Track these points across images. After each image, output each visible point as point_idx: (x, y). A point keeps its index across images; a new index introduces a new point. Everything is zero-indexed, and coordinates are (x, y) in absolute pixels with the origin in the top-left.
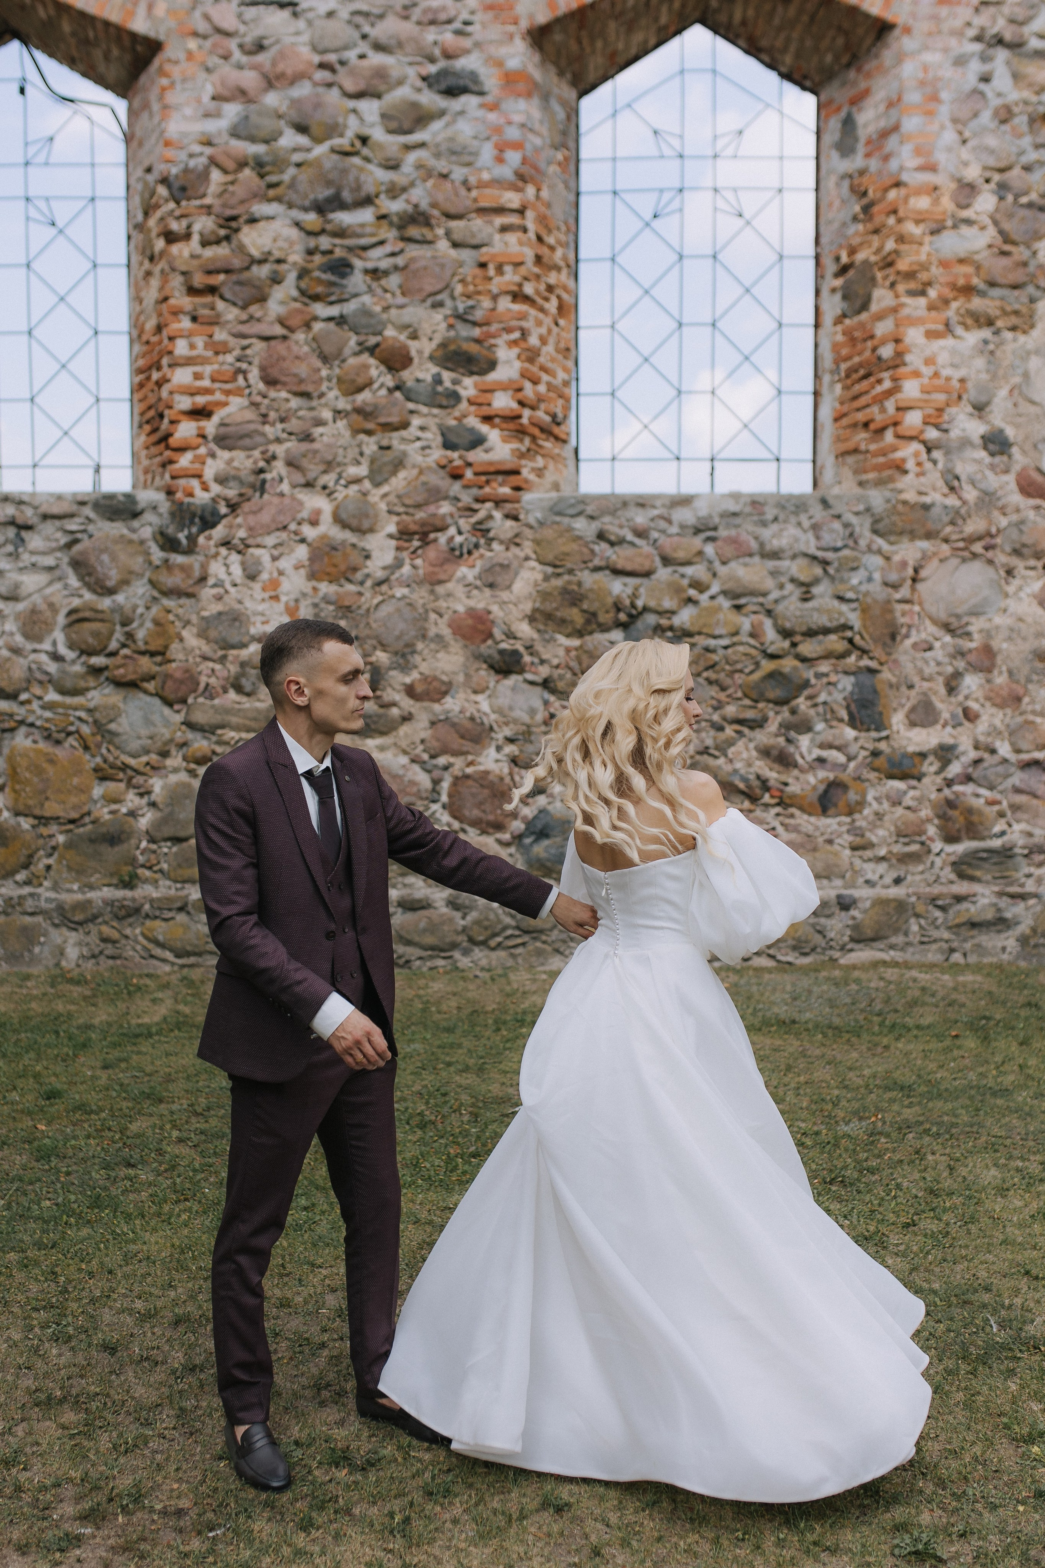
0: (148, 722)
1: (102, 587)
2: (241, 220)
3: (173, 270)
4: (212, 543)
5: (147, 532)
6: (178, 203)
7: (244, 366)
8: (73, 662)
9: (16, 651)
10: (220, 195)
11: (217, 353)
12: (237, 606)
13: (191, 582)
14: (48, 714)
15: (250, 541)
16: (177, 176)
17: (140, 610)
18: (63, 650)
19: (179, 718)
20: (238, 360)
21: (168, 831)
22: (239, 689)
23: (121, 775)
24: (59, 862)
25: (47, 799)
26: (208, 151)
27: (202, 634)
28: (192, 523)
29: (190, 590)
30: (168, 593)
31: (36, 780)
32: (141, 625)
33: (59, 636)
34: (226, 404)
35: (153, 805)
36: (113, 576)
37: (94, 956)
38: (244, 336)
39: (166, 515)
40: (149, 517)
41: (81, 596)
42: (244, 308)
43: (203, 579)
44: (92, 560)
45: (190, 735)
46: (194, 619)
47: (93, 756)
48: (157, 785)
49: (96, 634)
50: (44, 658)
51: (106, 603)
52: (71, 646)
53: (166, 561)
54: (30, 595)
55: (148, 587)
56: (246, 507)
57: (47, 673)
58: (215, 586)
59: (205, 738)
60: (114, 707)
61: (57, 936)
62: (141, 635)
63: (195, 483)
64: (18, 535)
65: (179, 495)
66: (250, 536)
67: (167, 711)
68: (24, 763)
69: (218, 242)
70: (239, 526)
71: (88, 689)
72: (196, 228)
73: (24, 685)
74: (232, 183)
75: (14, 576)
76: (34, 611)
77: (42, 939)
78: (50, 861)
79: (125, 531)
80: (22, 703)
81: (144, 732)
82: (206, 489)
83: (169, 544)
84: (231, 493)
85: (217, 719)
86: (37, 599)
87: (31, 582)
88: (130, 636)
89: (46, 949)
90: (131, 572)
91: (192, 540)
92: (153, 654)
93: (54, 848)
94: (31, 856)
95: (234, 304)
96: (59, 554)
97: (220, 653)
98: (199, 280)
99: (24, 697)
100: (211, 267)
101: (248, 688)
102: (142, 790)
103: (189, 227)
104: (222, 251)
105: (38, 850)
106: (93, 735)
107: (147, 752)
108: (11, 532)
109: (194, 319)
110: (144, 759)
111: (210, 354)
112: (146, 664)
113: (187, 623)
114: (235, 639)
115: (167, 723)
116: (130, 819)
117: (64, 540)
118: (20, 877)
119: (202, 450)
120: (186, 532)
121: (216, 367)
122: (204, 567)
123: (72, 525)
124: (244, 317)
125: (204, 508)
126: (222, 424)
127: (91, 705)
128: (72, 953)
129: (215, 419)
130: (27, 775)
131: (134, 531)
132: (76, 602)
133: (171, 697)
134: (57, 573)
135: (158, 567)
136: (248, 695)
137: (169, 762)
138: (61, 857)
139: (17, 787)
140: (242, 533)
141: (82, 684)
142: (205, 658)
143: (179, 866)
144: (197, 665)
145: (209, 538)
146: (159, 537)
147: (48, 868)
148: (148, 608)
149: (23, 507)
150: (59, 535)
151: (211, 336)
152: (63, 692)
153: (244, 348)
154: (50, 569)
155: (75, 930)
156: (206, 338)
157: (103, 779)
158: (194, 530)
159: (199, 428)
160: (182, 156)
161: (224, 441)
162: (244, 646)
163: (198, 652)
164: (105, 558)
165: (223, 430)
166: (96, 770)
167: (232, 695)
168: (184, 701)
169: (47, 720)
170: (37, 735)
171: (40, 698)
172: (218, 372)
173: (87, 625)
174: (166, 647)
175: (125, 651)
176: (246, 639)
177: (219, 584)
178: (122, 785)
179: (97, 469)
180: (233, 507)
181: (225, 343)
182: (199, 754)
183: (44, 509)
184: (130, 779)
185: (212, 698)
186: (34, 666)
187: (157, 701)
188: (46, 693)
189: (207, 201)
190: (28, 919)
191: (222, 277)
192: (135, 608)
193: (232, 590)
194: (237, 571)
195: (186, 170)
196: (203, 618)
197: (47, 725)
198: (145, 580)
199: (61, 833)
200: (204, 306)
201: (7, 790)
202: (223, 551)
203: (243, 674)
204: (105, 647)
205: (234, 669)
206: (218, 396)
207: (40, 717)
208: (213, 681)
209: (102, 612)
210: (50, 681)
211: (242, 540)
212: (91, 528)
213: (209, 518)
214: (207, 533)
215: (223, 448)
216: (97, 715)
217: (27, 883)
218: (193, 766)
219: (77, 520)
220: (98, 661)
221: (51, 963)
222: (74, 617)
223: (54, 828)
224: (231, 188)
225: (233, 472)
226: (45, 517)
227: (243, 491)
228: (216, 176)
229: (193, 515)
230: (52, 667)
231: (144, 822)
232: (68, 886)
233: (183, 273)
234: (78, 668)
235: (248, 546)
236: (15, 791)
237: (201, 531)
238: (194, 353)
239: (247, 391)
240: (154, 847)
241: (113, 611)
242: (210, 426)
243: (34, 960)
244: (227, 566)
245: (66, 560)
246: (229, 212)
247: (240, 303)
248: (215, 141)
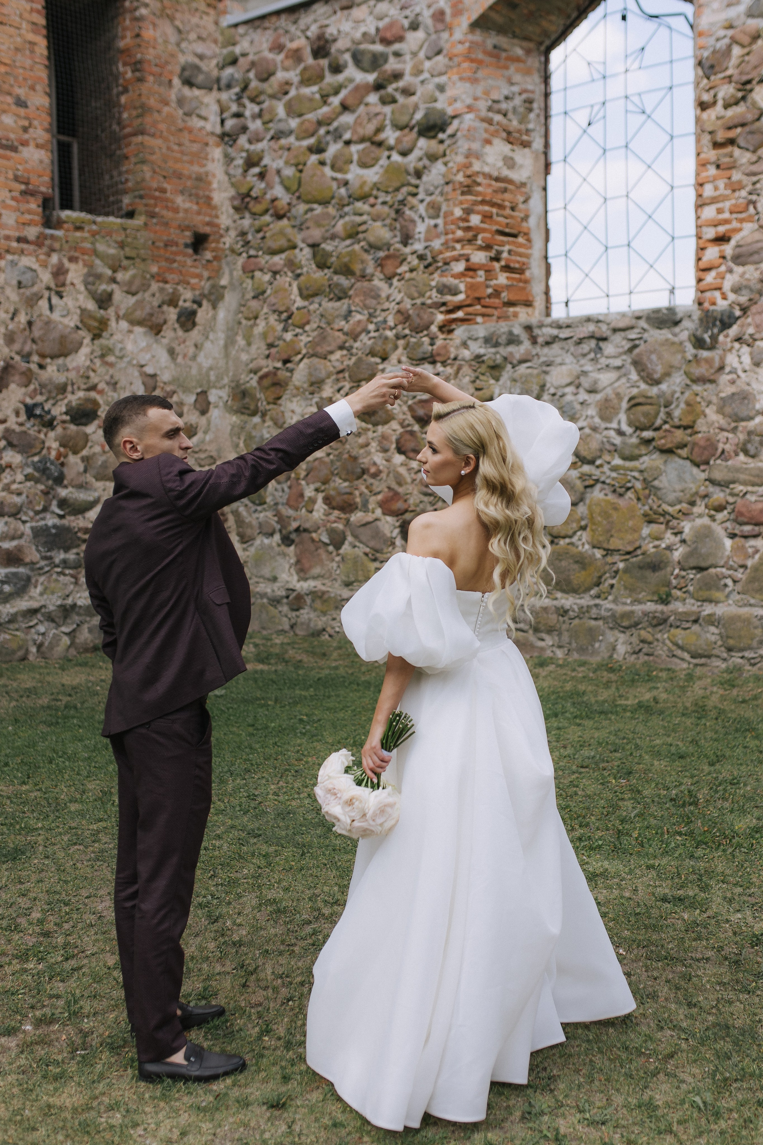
0: (681, 479)
1: (651, 379)
2: (754, 82)
3: (703, 131)
4: (729, 340)
5: (684, 336)
6: (708, 78)
7: (754, 197)
8: (631, 436)
9: (594, 429)
10: (738, 66)
11: (734, 191)
12: (747, 388)
13: (712, 371)
14: (614, 475)
15: (756, 336)
16: (707, 58)
17: (677, 395)
18: (625, 427)
19: (703, 476)
20: (750, 193)
21: (693, 562)
22: (746, 453)
23: (662, 519)
24: (619, 582)
25: (612, 536)
26: (730, 33)
27: (720, 411)
28: (714, 325)
29: (712, 377)
30: (696, 381)
31: (605, 522)
32: (677, 406)
33: (623, 417)
34: (740, 230)
35: (683, 541)
36: (659, 370)
37: (634, 653)
38: (754, 174)
39: (697, 322)
40: (686, 323)
41: (638, 387)
42: (754, 151)
43: (721, 368)
44: (645, 359)
45: (711, 489)
46: (714, 399)
47: (644, 505)
48: (687, 527)
49: (646, 415)
50: (612, 433)
51: (654, 391)
52: (630, 424)
53: (696, 356)
54: (604, 388)
55: (684, 377)
56: (754, 309)
57: (614, 445)
58: (730, 372)
59: (723, 491)
60: (657, 468)
61: (611, 636)
62: (677, 413)
63: (717, 294)
64: (597, 345)
65: (706, 305)
66: (757, 332)
67: (695, 470)
68: (597, 510)
69: (736, 103)
70: (749, 325)
71: (641, 456)
72: (721, 95)
73: (598, 454)
74: (748, 54)
75: (595, 375)
76: (607, 400)
77: (601, 638)
78: (614, 581)
79: (670, 336)
80: (598, 467)
81: (678, 487)
82: (725, 298)
83: (699, 343)
84: (743, 299)
85: (729, 476)
86: (609, 391)
87: (605, 378)
88: (669, 414)
89: (603, 644)
90: (671, 367)
91: (714, 338)
92: (686, 428)
93: (616, 572)
94: (600, 577)
95: (747, 150)
96: (624, 357)
97: (733, 425)
98: (721, 136)
99: (598, 462)
100: (731, 124)
101: (752, 451)
102: (676, 531)
103: (715, 96)
104: (740, 109)
105: (605, 573)
106: (644, 489)
107: (680, 502)
108: (593, 343)
109: (718, 167)
110: (678, 507)
111: (729, 192)
112: (680, 435)
113: (709, 403)
114: (744, 413)
115: (694, 480)
116: (668, 552)
117: (627, 345)
118: (593, 592)
119: (723, 268)
120: (710, 333)
121: (733, 202)
122: (722, 359)
123: (632, 335)
124: (754, 158)
125: (722, 313)
126: (738, 246)
127: (643, 467)
128: (622, 649)
129: (733, 242)
130: (599, 519)
131: (675, 335)
132: (635, 391)
133: (698, 460)
134: (623, 370)
135: (690, 361)
136: (753, 457)
137: (696, 510)
138: (621, 579)
139: (594, 527)
140: (751, 330)
141: (637, 452)
142: (722, 429)
143: (700, 589)
144: (717, 434)
145: (726, 336)
146: (693, 339)
147: (612, 586)
148: (682, 393)
149: (600, 324)
150: (624, 343)
151: (729, 178)
152: (625, 458)
153: (754, 184)
154: (619, 368)
155: (623, 632)
156: (726, 181)
157: (650, 522)
158: (716, 331)
159: (720, 251)
160: (711, 41)
161: (739, 259)
162: (752, 418)
163: (717, 425)
164: (654, 357)
165: (738, 250)
166: (645, 515)
167: (742, 457)
168: (707, 463)
169: (614, 479)
170: (608, 490)
171: (609, 463)
172: (735, 205)
173: (640, 408)
174: (694, 422)
175: (667, 427)
176: (753, 413)
177: (733, 371)
178: (663, 527)
179: (672, 291)
180: (745, 310)
181: (740, 182)
182: (716, 503)
183: (614, 325)
184: (668, 522)
185: (727, 460)
186: (605, 440)
187: (688, 463)
188: (613, 459)
189: (729, 72)
190: (593, 623)
191: (739, 130)
192: (674, 392)
193: (742, 375)
194: (747, 360)
195: (714, 52)
196: (722, 399)
197: (613, 483)
198: (682, 372)
199: (622, 561)
200: (726, 155)
201: (588, 529)
202: (737, 345)
203: (749, 441)
204: (653, 424)
205: (742, 437)
206: (735, 224)
207: (609, 477)
208: (727, 447)
209: (651, 398)
210: (615, 450)
211: (751, 335)
212: (646, 336)
213: (726, 320)
214: (725, 332)
215: (738, 264)
216: (646, 475)
217: (598, 596)
218: (713, 512)
219: (636, 330)
220: (647, 434)
221: (606, 655)
222: (633, 402)
223: (616, 558)
224: (747, 58)
225: (745, 283)
226: (615, 330)
227: (752, 297)
228: (737, 51)
229: (715, 319)
230: (618, 440)
231: (677, 555)
232: (624, 600)
233: (710, 133)
234: (634, 440)
235: (755, 340)
236: (592, 530)
237: (721, 331)
238: (718, 193)
239: (756, 217)
240: (683, 573)
241: (658, 397)
242: (728, 249)
243: (595, 652)
244: (739, 357)
245: (629, 360)
246: (745, 78)
247: (751, 148)
248: (735, 24)
